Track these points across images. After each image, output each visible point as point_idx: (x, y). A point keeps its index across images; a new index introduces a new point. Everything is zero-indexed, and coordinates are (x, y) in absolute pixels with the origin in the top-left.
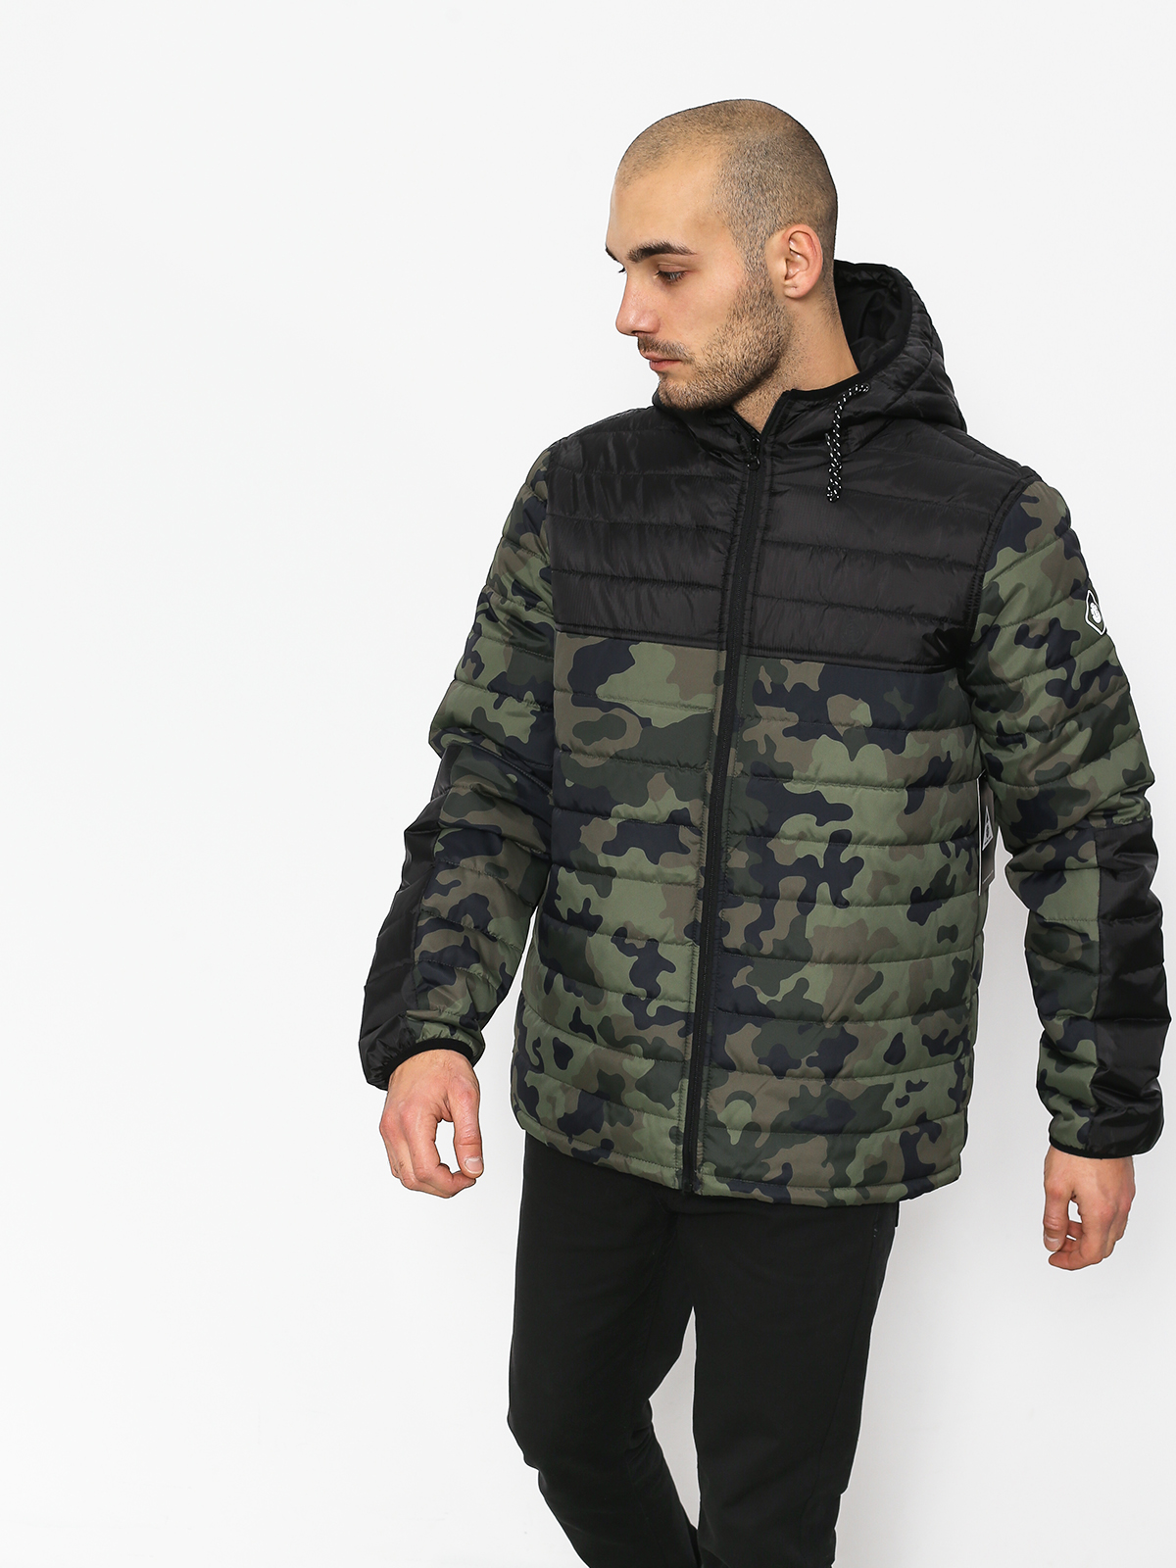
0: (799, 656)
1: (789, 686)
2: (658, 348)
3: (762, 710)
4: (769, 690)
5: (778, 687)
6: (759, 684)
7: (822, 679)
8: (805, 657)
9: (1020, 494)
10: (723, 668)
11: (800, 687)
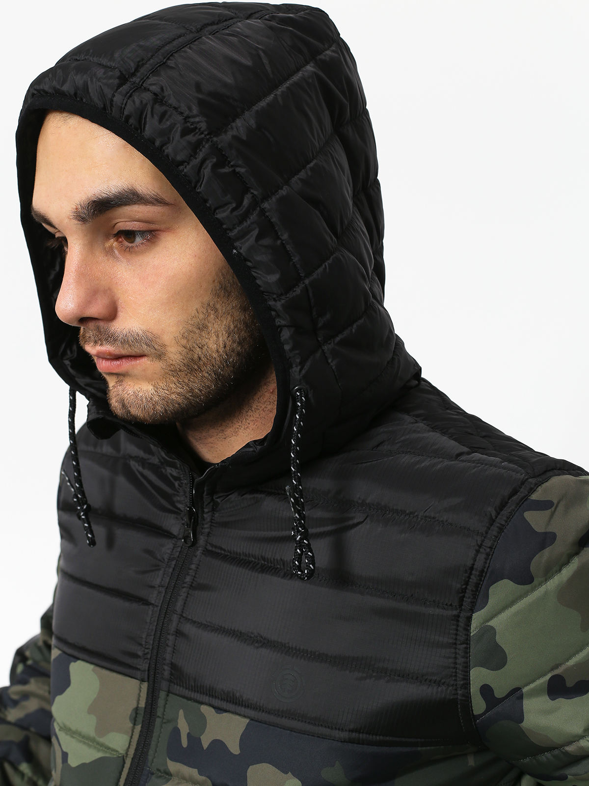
0: (224, 705)
1: (206, 741)
2: (115, 340)
3: (173, 766)
4: (185, 743)
5: (194, 740)
6: (176, 732)
7: (244, 740)
8: (230, 707)
9: (525, 498)
10: (142, 704)
11: (218, 745)
